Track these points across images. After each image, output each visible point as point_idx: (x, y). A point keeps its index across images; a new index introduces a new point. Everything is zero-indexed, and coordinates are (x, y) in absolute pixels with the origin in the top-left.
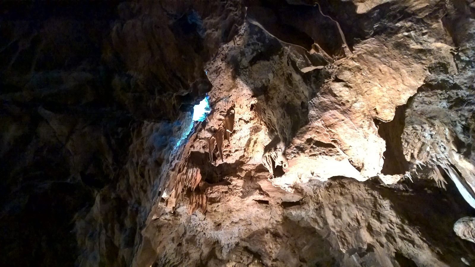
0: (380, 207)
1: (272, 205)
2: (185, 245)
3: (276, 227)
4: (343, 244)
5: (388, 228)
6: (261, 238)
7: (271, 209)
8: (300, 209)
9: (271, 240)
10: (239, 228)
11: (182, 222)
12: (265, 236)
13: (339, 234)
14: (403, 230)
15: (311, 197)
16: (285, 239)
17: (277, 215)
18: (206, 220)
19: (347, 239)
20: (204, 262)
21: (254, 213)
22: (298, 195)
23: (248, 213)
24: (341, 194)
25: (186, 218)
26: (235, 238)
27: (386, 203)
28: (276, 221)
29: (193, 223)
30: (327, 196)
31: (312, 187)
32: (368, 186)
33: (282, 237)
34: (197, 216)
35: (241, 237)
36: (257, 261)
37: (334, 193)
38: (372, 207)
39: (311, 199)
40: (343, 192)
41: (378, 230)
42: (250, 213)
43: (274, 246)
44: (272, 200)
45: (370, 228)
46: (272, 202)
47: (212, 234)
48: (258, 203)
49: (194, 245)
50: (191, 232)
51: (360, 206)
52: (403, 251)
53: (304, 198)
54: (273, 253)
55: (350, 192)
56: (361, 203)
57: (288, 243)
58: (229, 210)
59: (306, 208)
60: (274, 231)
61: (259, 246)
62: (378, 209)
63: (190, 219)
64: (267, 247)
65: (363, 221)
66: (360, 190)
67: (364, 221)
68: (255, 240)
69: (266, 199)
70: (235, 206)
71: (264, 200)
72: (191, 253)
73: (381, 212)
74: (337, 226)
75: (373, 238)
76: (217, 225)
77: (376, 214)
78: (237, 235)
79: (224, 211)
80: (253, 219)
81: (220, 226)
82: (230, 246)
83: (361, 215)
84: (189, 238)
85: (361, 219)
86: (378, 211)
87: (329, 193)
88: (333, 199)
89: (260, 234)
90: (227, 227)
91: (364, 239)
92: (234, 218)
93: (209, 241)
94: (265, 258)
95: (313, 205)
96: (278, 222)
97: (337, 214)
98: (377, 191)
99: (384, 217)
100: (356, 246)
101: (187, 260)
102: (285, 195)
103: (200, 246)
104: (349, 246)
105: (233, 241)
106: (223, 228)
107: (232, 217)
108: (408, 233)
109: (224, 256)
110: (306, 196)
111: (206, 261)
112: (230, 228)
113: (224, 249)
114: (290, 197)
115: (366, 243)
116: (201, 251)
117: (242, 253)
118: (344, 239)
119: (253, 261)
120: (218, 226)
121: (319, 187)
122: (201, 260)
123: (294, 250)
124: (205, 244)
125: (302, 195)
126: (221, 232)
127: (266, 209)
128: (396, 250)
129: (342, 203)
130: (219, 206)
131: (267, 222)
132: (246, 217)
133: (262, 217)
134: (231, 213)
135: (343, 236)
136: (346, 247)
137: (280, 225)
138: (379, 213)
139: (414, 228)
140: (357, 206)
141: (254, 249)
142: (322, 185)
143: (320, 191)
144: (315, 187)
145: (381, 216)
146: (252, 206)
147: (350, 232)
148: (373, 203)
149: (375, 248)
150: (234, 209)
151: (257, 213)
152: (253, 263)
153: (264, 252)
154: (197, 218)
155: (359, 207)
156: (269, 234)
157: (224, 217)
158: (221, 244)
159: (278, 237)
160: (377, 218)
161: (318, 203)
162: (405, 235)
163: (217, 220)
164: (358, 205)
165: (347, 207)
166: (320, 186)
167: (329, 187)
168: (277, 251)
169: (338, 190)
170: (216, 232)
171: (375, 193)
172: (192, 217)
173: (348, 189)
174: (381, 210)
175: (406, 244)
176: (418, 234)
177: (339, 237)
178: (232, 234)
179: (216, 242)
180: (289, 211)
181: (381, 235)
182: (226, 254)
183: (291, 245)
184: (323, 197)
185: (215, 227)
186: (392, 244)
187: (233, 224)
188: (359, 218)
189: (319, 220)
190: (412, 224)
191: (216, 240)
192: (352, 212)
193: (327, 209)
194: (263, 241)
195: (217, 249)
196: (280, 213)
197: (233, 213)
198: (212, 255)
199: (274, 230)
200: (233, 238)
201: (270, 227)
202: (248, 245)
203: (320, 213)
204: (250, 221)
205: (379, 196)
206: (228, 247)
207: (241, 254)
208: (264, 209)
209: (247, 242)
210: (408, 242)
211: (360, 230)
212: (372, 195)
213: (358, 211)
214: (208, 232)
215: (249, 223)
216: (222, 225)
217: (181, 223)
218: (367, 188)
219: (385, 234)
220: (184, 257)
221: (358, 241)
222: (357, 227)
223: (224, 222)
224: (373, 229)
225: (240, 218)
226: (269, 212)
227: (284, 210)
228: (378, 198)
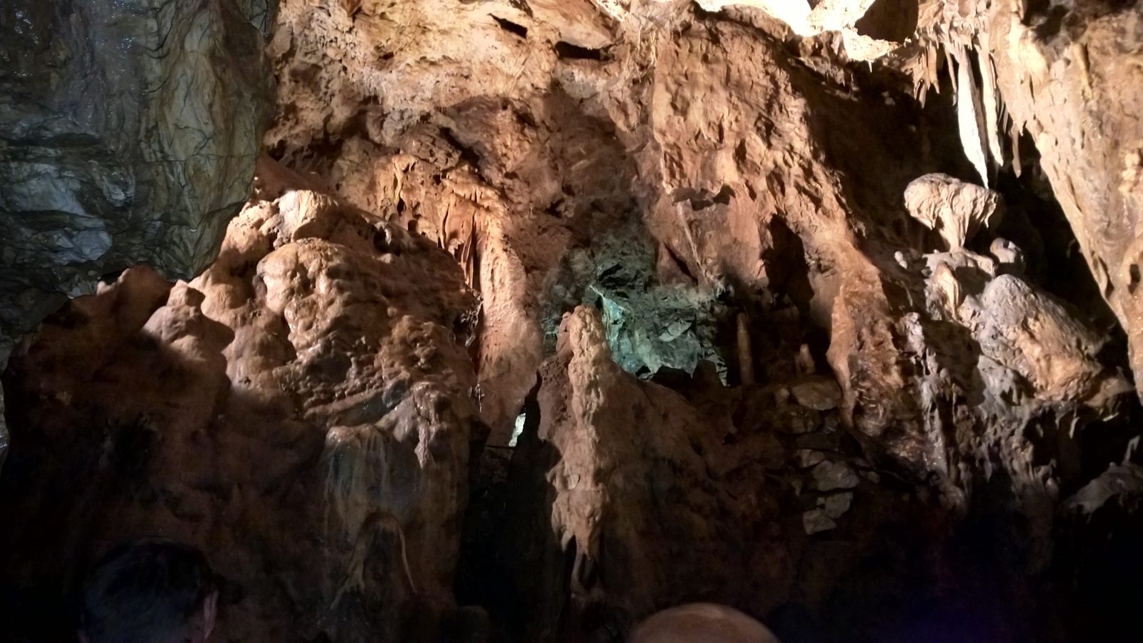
0: (778, 112)
1: (532, 43)
2: (288, 84)
3: (528, 100)
4: (672, 175)
5: (780, 162)
6: (487, 117)
7: (528, 51)
8: (598, 71)
9: (510, 128)
10: (438, 79)
11: (287, 21)
12: (499, 115)
13: (669, 151)
14: (808, 173)
15: (633, 47)
16: (544, 134)
17: (539, 71)
18: (353, 33)
19: (684, 165)
20: (333, 139)
21: (483, 49)
22: (604, 33)
23: (469, 45)
24: (705, 59)
25: (298, 12)
26: (423, 100)
27: (795, 106)
28: (533, 85)
29: (318, 31)
30: (671, 55)
31: (644, 21)
32: (773, 54)
33: (539, 127)
34: (330, 15)
35: (439, 101)
36: (469, 169)
37: (690, 51)
38: (764, 107)
39: (631, 51)
40: (709, 56)
41: (757, 161)
42: (473, 48)
43: (516, 143)
44: (536, 29)
45: (740, 154)
46: (534, 33)
47: (366, 75)
48: (499, 26)
49: (313, 92)
50: (309, 55)
51: (738, 98)
52: (790, 214)
53: (615, 44)
54: (509, 159)
55: (725, 60)
56: (741, 92)
57: (547, 145)
58: (421, 24)
59: (612, 72)
60: (521, 108)
61: (479, 134)
62: (773, 114)
63: (311, 19)
64: (497, 141)
65: (731, 133)
66: (751, 59)
67: (735, 134)
68: (472, 118)
69: (523, 22)
70: (437, 17)
71: (516, 21)
72: (302, 109)
73: (777, 124)
74: (671, 133)
75: (741, 177)
76: (382, 54)
77: (766, 125)
78: (428, 95)
79: (406, 23)
80: (478, 67)
81: (389, 61)
82: (406, 116)
83: (733, 119)
84: (302, 68)
85: (730, 128)
86: (773, 119)
87: (677, 47)
88: (682, 67)
89: (488, 106)
90: (408, 69)
91: (719, 173)
92: (429, 50)
93: (353, 91)
94: (489, 166)
95: (632, 68)
96: (537, 88)
97: (679, 105)
98: (787, 72)
99: (780, 136)
100: (696, 185)
101: (289, 124)
102: (571, 24)
103: (328, 98)
104: (683, 181)
105: (418, 108)
106: (397, 67)
107: (425, 44)
108: (816, 180)
109: (388, 136)
110: (621, 41)
111: (338, 137)
112: (415, 74)
113: (388, 120)
114: (581, 33)
115: (720, 183)
116: (328, 111)
117: (434, 140)
118: (676, 163)
119: (459, 165)
120: (385, 58)
121: (659, 25)
122: (326, 134)
123: (556, 162)
124: (341, 95)
125: (614, 35)
126: (388, 76)
127: (515, 49)
128: (778, 210)
129: (701, 80)
130: (395, 6)
131: (510, 83)
132: (462, 55)
133: (500, 64)
134: (423, 32)
135: (676, 158)
136: (675, 182)
137: (540, 97)
138: (772, 125)
139: (832, 174)
140: (731, 95)
141: (466, 137)
142: (668, 22)
143: (657, 39)
144: (651, 24)
145: (775, 132)
146: (481, 31)
147: (694, 152)
148: (768, 97)
149: (734, 197)
150: (434, 24)
151: (493, 52)
152: (459, 171)
153: (490, 153)
154: (329, 21)
155: (734, 99)
156: (509, 112)
157: (405, 39)
158: (384, 107)
159: (530, 124)
160: (765, 134)
161: (642, 68)
162: (808, 182)
163: (384, 43)
164: (733, 93)
165: (708, 94)
166: (663, 26)
167: (683, 32)
168: (520, 157)
169: (700, 45)
170: (377, 73)
171: (782, 76)
172: (316, 15)
173: (724, 51)
174: (779, 119)
175: (803, 203)
176: (836, 189)
177: (668, 157)
178: (417, 88)
179: (370, 97)
180: (568, 69)
181: (759, 173)
182: (393, 133)
183: (552, 151)
184: (660, 55)
185: (375, 59)
186: (774, 195)
187: (425, 65)
188: (725, 125)
189: (632, 108)
190: (830, 164)
191: (373, 94)
192: (716, 108)
193: (659, 88)
194: (491, 126)
195: (371, 117)
196: (546, 66)
197: (430, 36)
198: (355, 127)
199: (522, 105)
200: (418, 99)
201: (514, 95)
202: (452, 125)
203: (639, 93)
204: (470, 69)
205: (786, 86)
206: (402, 118)
207: (433, 143)
208: (511, 46)
209: (452, 118)
210: (809, 200)
211: (719, 152)
212: (773, 79)
213: (729, 107)
214: (354, 66)
215: (465, 74)
216: (396, 58)
217: (284, 24)
218: (767, 58)
219: (768, 173)
220: (283, 114)
221: (704, 176)
222: (713, 145)
223: (403, 53)
224: (747, 156)
225: (446, 55)
226: (522, 59)
227: (559, 64)
228: (782, 91)
